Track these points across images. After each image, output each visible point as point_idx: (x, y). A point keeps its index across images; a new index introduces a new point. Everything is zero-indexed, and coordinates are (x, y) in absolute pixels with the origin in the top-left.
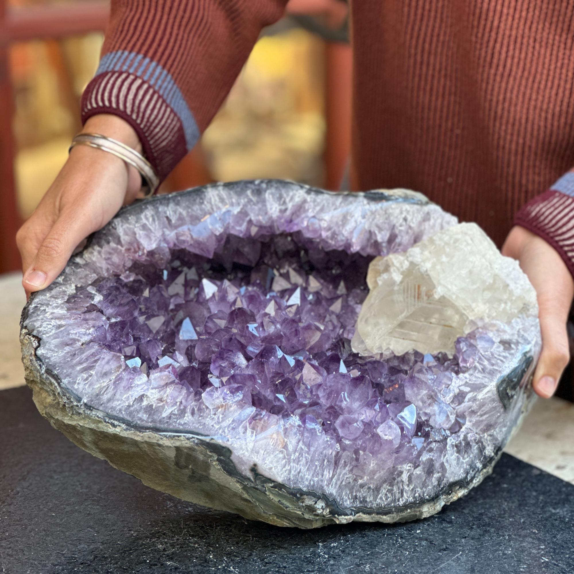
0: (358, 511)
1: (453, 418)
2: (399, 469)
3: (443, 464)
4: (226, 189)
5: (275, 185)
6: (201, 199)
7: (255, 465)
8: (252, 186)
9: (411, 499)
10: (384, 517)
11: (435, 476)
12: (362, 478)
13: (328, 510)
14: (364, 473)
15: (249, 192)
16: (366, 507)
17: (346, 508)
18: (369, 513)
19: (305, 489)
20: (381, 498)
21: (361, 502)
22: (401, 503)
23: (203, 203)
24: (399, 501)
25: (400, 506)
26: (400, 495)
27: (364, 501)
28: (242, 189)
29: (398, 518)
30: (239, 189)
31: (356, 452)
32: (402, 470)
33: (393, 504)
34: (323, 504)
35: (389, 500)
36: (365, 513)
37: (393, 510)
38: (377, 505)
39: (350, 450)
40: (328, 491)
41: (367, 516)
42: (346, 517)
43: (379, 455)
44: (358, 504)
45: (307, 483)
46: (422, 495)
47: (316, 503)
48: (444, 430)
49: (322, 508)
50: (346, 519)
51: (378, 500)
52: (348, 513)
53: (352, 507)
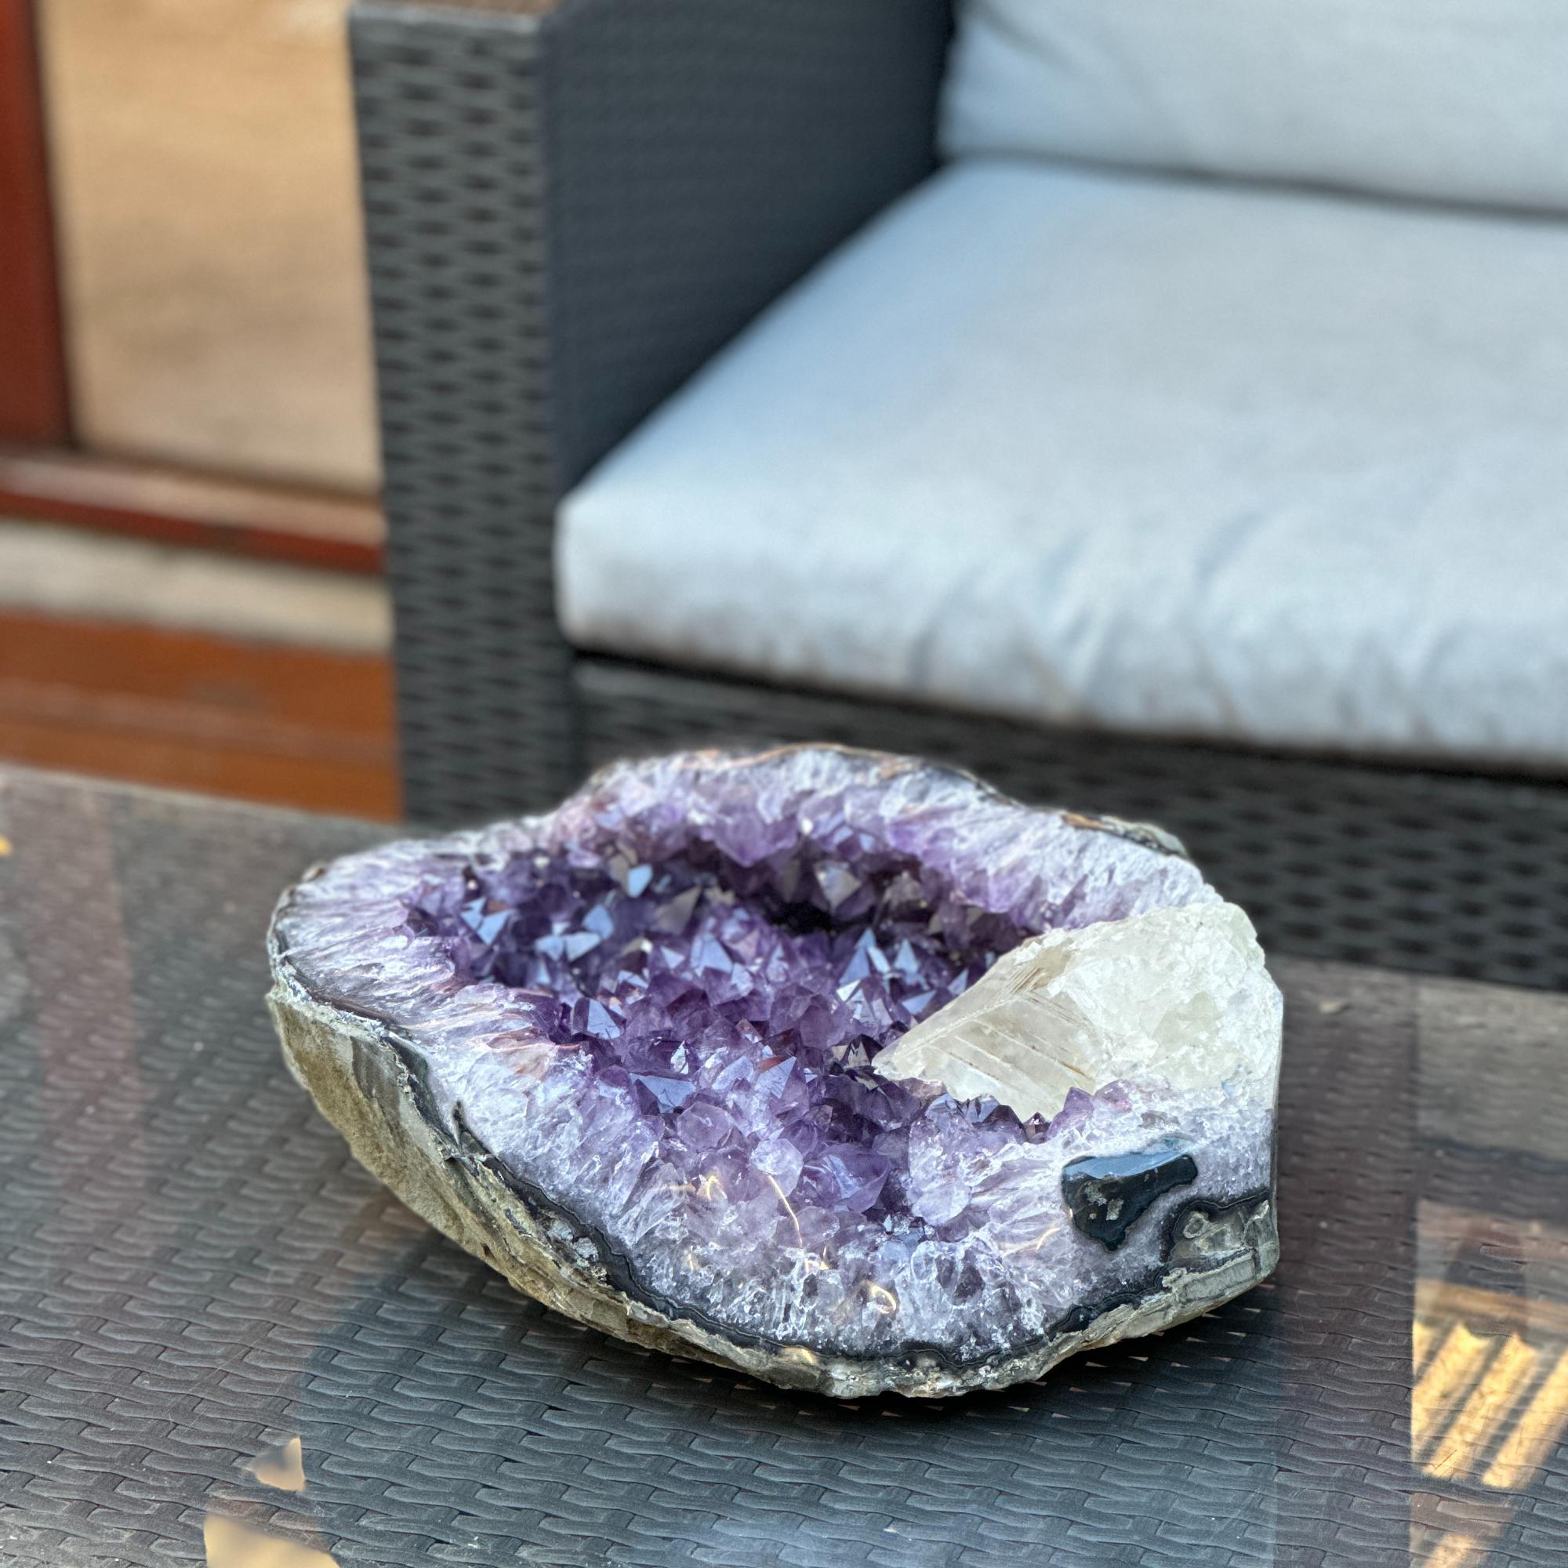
0: (684, 1312)
2: (787, 1254)
7: (461, 1105)
9: (805, 1333)
10: (738, 1349)
12: (704, 1244)
13: (604, 1272)
14: (711, 1235)
16: (704, 1313)
17: (656, 1293)
18: (712, 1331)
19: (552, 1196)
20: (741, 1309)
21: (694, 1297)
22: (780, 1332)
24: (776, 1325)
25: (775, 1338)
26: (782, 1315)
27: (702, 1297)
29: (770, 1365)
32: (793, 1258)
33: (762, 1329)
34: (595, 1252)
35: (757, 1315)
36: (698, 1325)
37: (761, 1341)
38: (728, 1316)
39: (678, 1162)
40: (610, 1230)
41: (703, 1334)
42: (649, 1310)
43: (743, 1204)
44: (687, 1297)
45: (560, 1187)
46: (832, 1334)
47: (575, 1240)
48: (924, 1223)
49: (590, 1258)
50: (649, 1315)
51: (733, 1308)
52: (657, 1304)
53: (671, 1297)
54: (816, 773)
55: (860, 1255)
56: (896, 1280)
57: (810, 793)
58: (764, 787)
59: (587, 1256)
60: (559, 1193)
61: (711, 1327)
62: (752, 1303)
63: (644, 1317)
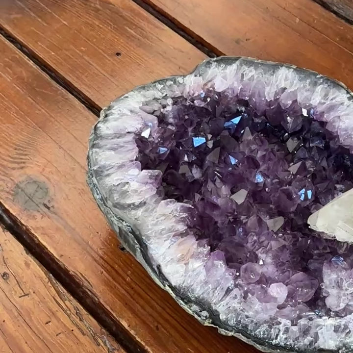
0: (238, 331)
1: (342, 306)
2: (279, 320)
3: (317, 333)
4: (295, 72)
5: (329, 84)
6: (274, 72)
7: (160, 266)
8: (313, 77)
9: (282, 344)
10: (258, 345)
11: (307, 338)
12: (248, 312)
13: (211, 320)
14: (250, 309)
15: (308, 81)
16: (246, 332)
17: (229, 325)
18: (248, 338)
19: (193, 299)
20: (260, 332)
21: (243, 327)
22: (274, 342)
23: (273, 75)
24: (272, 340)
25: (272, 344)
26: (275, 337)
27: (246, 327)
28: (305, 77)
29: (269, 351)
30: (302, 76)
31: (246, 293)
32: (281, 321)
33: (267, 340)
34: (208, 315)
35: (265, 336)
36: (243, 335)
37: (266, 344)
38: (255, 334)
39: (240, 288)
40: (214, 307)
41: (245, 338)
42: (226, 331)
43: (264, 304)
44: (240, 327)
45: (196, 296)
46: (293, 345)
47: (201, 311)
48: (331, 311)
49: (206, 317)
50: (226, 333)
51: (257, 332)
52: (229, 329)
53: (234, 327)
54: (286, 79)
55: (306, 323)
56: (319, 332)
57: (284, 89)
58: (268, 86)
59: (205, 316)
60: (196, 298)
61: (248, 336)
62: (264, 332)
63: (224, 333)
